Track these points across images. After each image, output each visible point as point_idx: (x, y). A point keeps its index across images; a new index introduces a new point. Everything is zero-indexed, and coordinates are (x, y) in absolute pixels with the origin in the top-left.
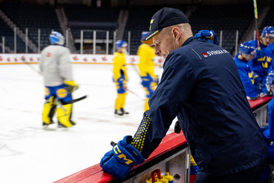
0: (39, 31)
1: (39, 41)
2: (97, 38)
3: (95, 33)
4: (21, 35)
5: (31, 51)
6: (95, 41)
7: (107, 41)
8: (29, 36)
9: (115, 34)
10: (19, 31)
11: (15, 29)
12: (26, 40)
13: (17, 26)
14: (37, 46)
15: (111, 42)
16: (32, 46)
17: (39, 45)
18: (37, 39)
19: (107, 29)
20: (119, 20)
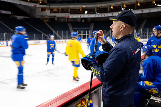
0: (62, 32)
1: (62, 35)
2: (83, 33)
3: (82, 32)
4: (56, 33)
5: (59, 39)
6: (82, 35)
7: (87, 34)
9: (89, 32)
10: (55, 32)
11: (54, 31)
12: (58, 35)
13: (54, 30)
14: (61, 37)
15: (88, 34)
16: (60, 37)
17: (62, 36)
18: (61, 34)
19: (86, 30)
20: (91, 27)
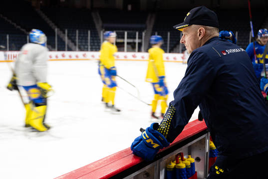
0: (77, 32)
1: (77, 40)
2: (128, 38)
3: (126, 33)
4: (62, 35)
5: (70, 49)
6: (126, 40)
7: (137, 41)
8: (68, 36)
9: (144, 34)
10: (59, 32)
11: (56, 30)
12: (66, 39)
13: (58, 27)
14: (75, 45)
15: (140, 41)
16: (71, 45)
17: (77, 43)
18: (75, 39)
19: (137, 30)
20: (148, 22)
